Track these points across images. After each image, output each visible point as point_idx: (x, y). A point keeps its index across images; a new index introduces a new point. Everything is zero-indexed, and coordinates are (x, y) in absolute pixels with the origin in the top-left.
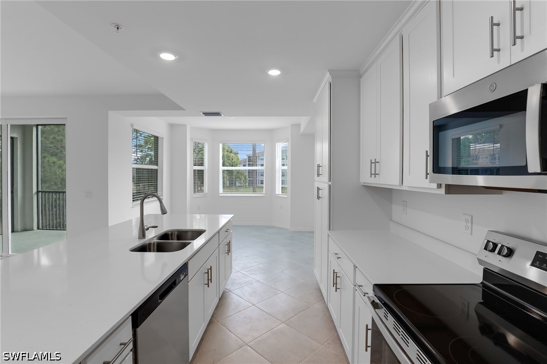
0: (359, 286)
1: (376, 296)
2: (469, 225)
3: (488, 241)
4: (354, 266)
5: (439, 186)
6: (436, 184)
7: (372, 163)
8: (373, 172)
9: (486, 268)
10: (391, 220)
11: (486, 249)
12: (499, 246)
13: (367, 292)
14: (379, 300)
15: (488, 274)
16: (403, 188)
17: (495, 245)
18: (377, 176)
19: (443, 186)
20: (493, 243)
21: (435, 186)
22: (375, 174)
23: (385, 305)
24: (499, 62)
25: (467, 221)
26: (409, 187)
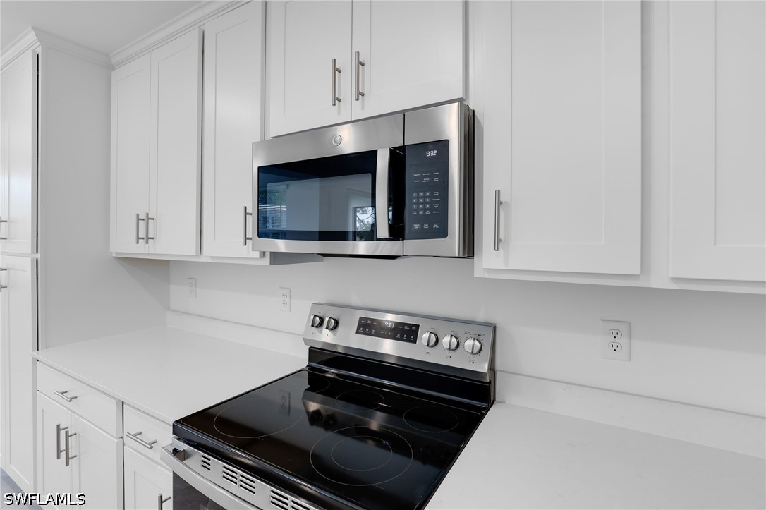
0: (135, 435)
1: (178, 439)
2: (288, 300)
3: (315, 316)
4: (118, 401)
5: (263, 254)
6: (258, 253)
7: (138, 219)
8: (142, 234)
9: (311, 347)
10: (169, 309)
11: (313, 326)
12: (327, 319)
13: (154, 440)
14: (188, 444)
15: (314, 353)
16: (203, 259)
17: (322, 320)
18: (150, 240)
19: (268, 255)
20: (320, 318)
21: (257, 255)
22: (148, 239)
23: (199, 446)
24: (339, 113)
25: (284, 295)
26: (213, 257)
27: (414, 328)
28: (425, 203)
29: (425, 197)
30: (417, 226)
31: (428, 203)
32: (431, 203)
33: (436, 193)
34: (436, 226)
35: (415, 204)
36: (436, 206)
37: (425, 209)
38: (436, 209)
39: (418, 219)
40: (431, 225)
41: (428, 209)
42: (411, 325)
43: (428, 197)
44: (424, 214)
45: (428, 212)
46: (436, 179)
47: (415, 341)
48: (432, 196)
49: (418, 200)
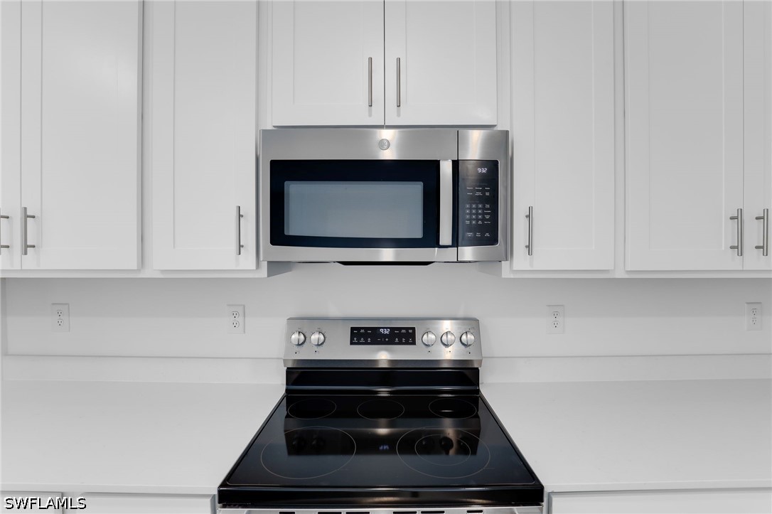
2: (241, 319)
3: (299, 333)
15: (291, 373)
18: (29, 250)
19: (265, 266)
20: (303, 334)
22: (26, 247)
26: (163, 271)
27: (410, 331)
28: (477, 214)
29: (477, 209)
30: (470, 234)
31: (480, 214)
32: (483, 214)
33: (488, 206)
34: (487, 235)
35: (468, 214)
36: (487, 217)
37: (477, 220)
38: (487, 220)
39: (470, 228)
40: (483, 234)
41: (480, 220)
42: (407, 329)
43: (480, 209)
44: (477, 224)
45: (480, 222)
46: (487, 194)
47: (414, 343)
48: (484, 208)
49: (471, 211)
